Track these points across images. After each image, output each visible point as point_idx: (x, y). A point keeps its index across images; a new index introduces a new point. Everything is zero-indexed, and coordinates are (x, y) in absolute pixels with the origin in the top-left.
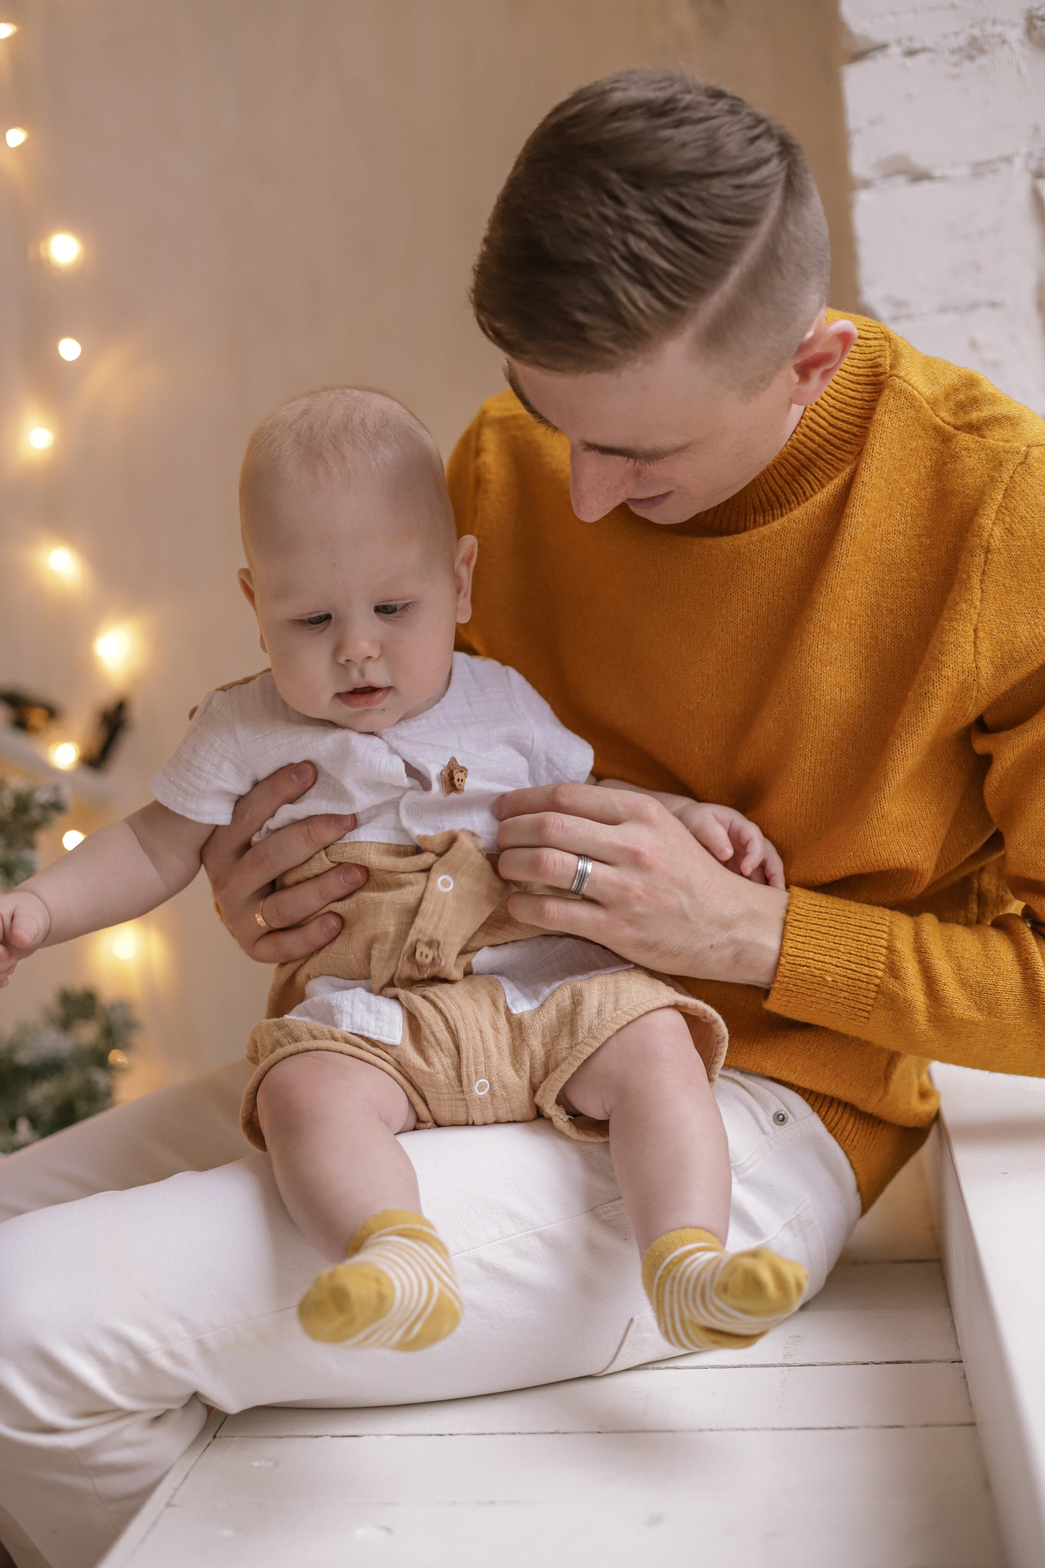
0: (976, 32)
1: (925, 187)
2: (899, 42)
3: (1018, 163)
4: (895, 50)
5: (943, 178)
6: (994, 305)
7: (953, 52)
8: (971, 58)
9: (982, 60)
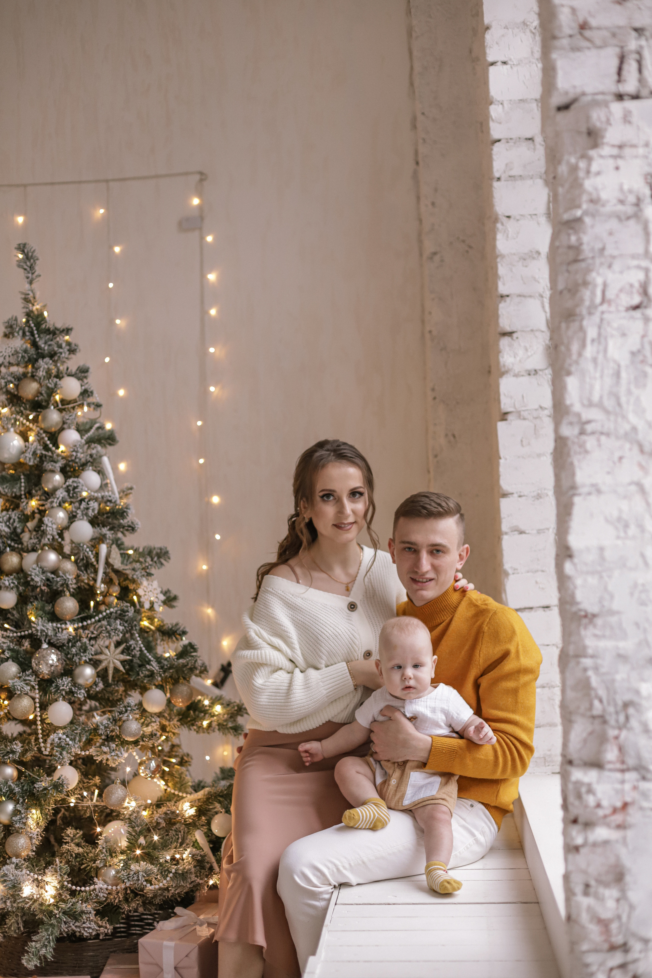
0: (539, 492)
1: (523, 536)
2: (517, 493)
3: (551, 530)
4: (516, 495)
5: (528, 533)
6: (543, 571)
7: (533, 497)
8: (538, 499)
9: (541, 500)
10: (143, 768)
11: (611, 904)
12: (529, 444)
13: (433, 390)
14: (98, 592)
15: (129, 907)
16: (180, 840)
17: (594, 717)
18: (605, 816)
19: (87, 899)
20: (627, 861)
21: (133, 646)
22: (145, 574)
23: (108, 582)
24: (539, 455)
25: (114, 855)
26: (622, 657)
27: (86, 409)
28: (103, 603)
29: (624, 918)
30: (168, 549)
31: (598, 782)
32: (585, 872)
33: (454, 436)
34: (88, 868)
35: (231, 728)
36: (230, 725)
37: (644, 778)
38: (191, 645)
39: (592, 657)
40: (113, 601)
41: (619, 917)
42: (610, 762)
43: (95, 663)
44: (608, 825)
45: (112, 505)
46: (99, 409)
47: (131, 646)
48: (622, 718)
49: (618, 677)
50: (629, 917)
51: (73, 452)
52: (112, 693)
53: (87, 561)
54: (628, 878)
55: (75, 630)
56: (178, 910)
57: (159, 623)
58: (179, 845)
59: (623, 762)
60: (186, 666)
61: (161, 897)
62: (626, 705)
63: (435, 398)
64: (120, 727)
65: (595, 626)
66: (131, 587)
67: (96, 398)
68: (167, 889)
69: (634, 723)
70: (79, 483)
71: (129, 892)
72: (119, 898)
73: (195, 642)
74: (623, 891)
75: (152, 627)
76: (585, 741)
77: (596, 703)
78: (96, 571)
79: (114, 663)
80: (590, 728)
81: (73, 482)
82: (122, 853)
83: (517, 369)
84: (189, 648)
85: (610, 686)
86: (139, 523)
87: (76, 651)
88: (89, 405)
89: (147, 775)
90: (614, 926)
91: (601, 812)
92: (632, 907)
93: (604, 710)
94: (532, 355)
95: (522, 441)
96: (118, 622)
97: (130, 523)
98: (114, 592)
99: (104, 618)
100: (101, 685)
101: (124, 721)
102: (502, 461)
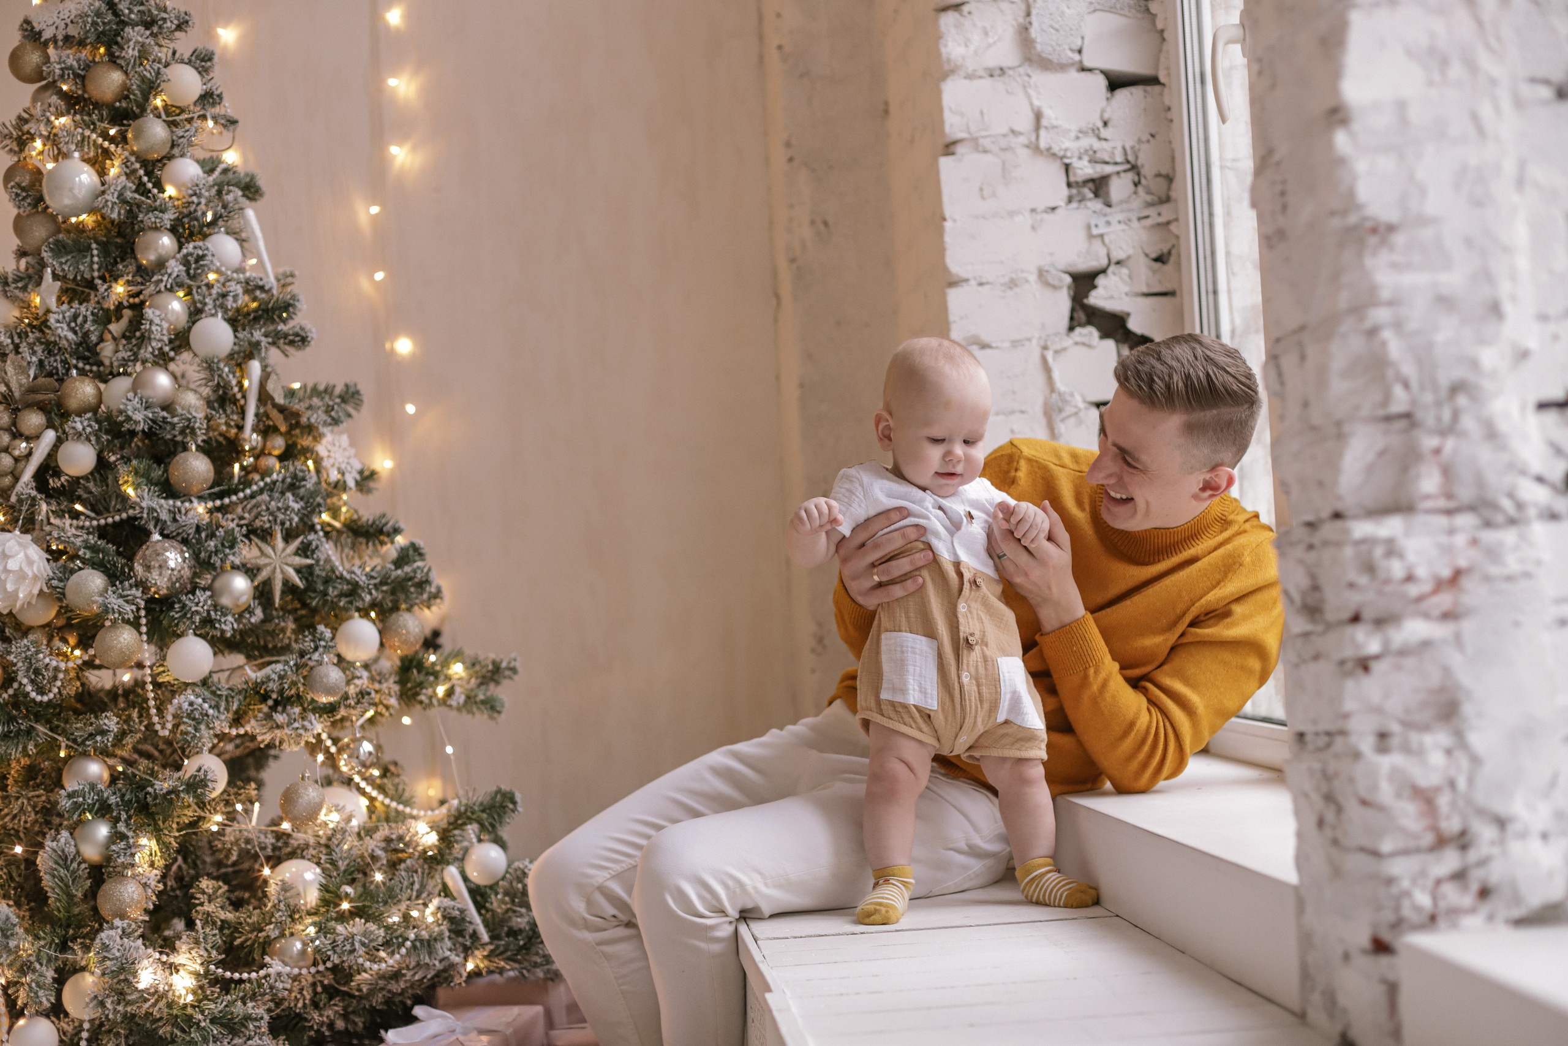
0: (1014, 276)
1: (988, 351)
2: (975, 278)
3: (1034, 342)
4: (973, 283)
5: (997, 348)
6: (1022, 412)
7: (1002, 285)
8: (1011, 288)
9: (1017, 290)
10: (345, 756)
11: (1437, 758)
12: (994, 195)
13: (788, 145)
14: (247, 448)
15: (321, 1015)
16: (416, 886)
17: (1388, 419)
18: (1420, 599)
19: (254, 994)
20: (1465, 678)
21: (314, 543)
22: (329, 420)
23: (266, 430)
24: (1011, 214)
25: (297, 916)
26: (1444, 301)
27: (210, 123)
28: (255, 468)
29: (1462, 784)
30: (359, 387)
31: (1408, 533)
32: (1378, 710)
33: (826, 224)
34: (248, 943)
35: (483, 702)
36: (481, 697)
37: (1488, 524)
38: (414, 547)
39: (1391, 303)
40: (274, 466)
41: (1452, 784)
42: (1427, 497)
43: (250, 571)
44: (1426, 616)
45: (263, 296)
46: (231, 128)
47: (310, 543)
48: (1447, 415)
49: (1440, 337)
50: (1471, 781)
51: (191, 196)
52: (273, 634)
53: (225, 393)
54: (1468, 709)
55: (210, 512)
56: (419, 1011)
57: (348, 515)
58: (414, 894)
59: (1449, 496)
60: (411, 579)
61: (384, 993)
62: (1456, 389)
63: (791, 160)
64: (304, 678)
65: (1392, 249)
66: (306, 441)
67: (227, 107)
68: (396, 975)
69: (1468, 423)
70: (207, 249)
71: (319, 989)
72: (304, 1000)
73: (420, 543)
74: (1459, 735)
75: (337, 524)
76: (1370, 469)
77: (1398, 391)
78: (243, 413)
79: (282, 572)
80: (1380, 443)
81: (195, 248)
82: (309, 914)
83: (970, 65)
84: (411, 552)
85: (1424, 357)
86: (314, 330)
87: (216, 546)
88: (215, 119)
89: (353, 768)
90: (1443, 801)
91: (1413, 590)
92: (1475, 760)
93: (1413, 402)
94: (995, 43)
95: (981, 190)
96: (289, 495)
97: (297, 329)
98: (274, 448)
99: (261, 491)
100: (259, 614)
101: (312, 668)
102: (948, 225)
